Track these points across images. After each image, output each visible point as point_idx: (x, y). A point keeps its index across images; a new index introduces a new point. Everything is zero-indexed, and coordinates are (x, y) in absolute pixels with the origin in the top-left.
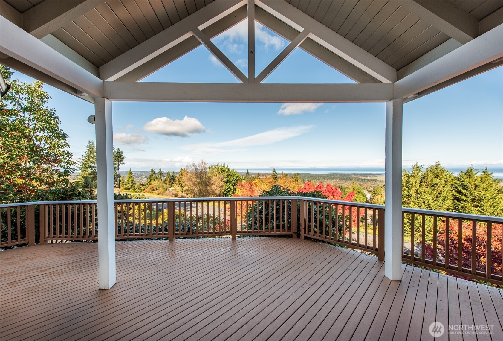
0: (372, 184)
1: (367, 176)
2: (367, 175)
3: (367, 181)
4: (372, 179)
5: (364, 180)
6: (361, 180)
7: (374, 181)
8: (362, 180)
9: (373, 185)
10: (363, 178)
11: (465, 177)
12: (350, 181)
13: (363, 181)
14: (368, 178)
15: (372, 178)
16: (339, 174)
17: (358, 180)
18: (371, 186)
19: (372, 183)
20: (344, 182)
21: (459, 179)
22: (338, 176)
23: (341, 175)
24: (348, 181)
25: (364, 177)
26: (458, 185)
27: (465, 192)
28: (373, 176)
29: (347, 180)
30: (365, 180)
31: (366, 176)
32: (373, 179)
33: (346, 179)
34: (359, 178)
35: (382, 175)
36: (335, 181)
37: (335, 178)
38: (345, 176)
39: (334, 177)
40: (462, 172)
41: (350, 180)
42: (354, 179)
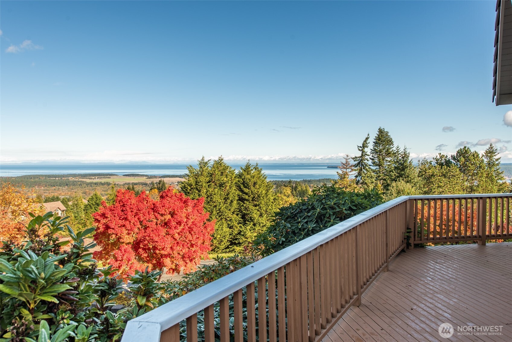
0: (103, 191)
1: (96, 178)
2: (95, 176)
3: (95, 185)
4: (103, 182)
5: (90, 184)
6: (85, 185)
7: (106, 186)
8: (88, 184)
9: (105, 191)
10: (88, 181)
11: (245, 174)
12: (66, 187)
13: (89, 186)
14: (97, 180)
15: (103, 180)
16: (46, 176)
17: (81, 184)
18: (102, 193)
19: (103, 189)
20: (55, 190)
21: (240, 176)
22: (43, 179)
23: (49, 176)
24: (64, 188)
25: (90, 179)
26: (241, 183)
27: (246, 190)
28: (103, 178)
29: (60, 186)
30: (92, 185)
31: (93, 177)
32: (105, 182)
33: (58, 184)
34: (83, 182)
35: (116, 175)
36: (37, 188)
37: (39, 184)
38: (57, 179)
39: (35, 182)
40: (242, 169)
41: (67, 185)
42: (74, 184)
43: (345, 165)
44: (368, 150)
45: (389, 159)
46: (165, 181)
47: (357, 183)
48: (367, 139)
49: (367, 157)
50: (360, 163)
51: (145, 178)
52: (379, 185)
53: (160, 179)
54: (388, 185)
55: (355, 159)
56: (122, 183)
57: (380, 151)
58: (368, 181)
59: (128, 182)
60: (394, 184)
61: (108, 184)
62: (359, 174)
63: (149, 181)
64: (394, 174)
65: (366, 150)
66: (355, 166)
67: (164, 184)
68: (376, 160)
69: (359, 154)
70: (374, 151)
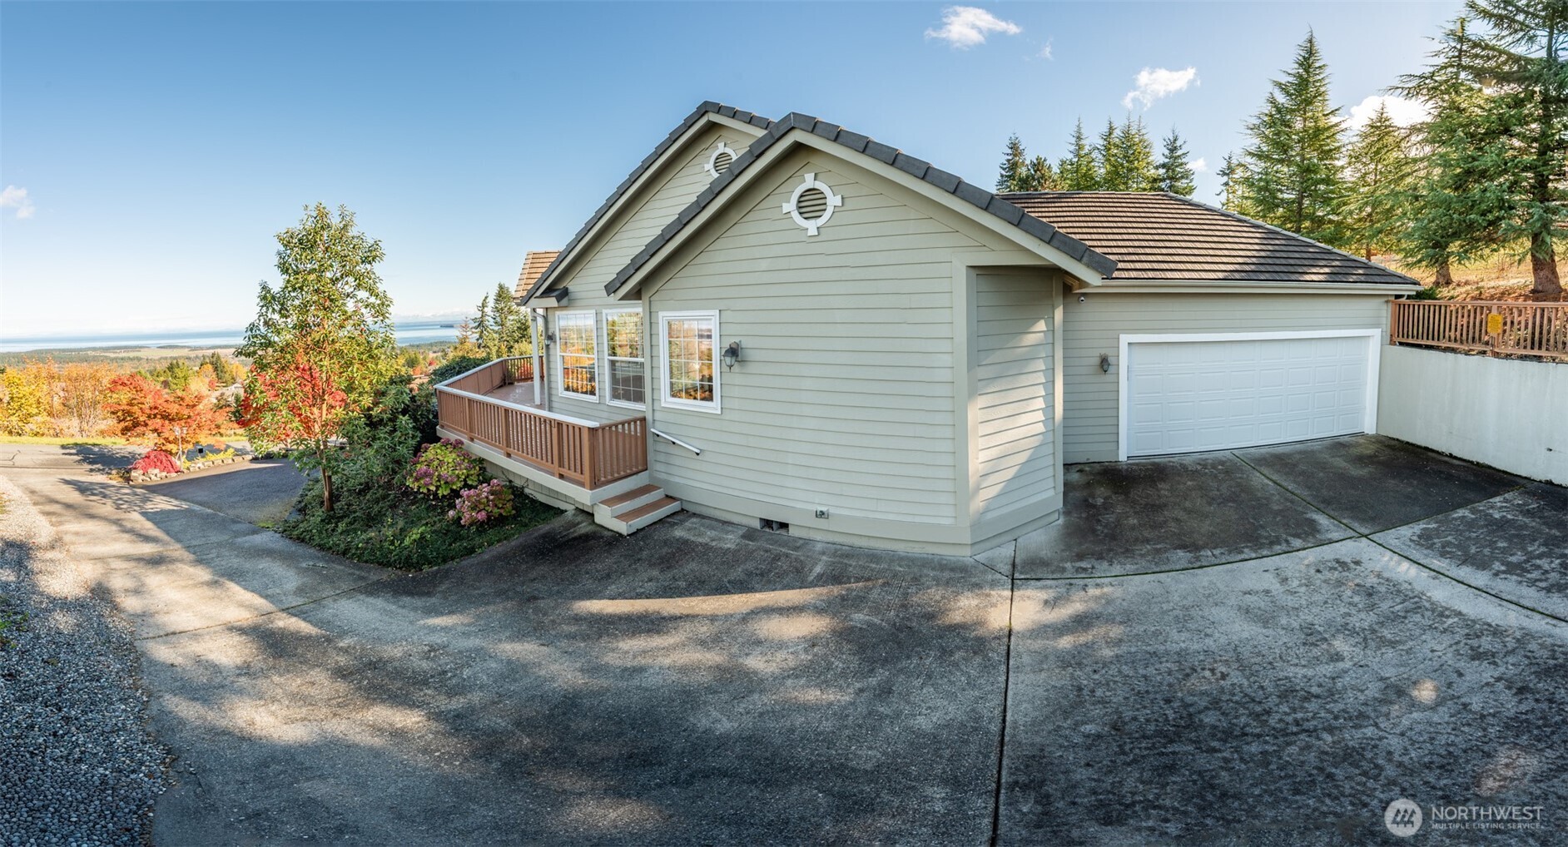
1: (121, 352)
3: (123, 361)
4: (131, 357)
7: (136, 361)
8: (112, 360)
10: (112, 355)
13: (114, 361)
14: (123, 354)
15: (131, 355)
25: (114, 352)
28: (131, 351)
31: (118, 351)
32: (134, 357)
34: (106, 356)
42: (95, 359)
43: (465, 327)
44: (488, 310)
45: (511, 318)
46: (222, 355)
47: (479, 347)
48: (486, 298)
49: (487, 318)
50: (481, 324)
51: (187, 350)
52: (503, 347)
53: (212, 351)
54: (512, 347)
55: (474, 320)
56: (156, 358)
57: (502, 309)
58: (490, 344)
59: (164, 355)
60: (516, 345)
61: (139, 359)
62: (481, 337)
63: (192, 354)
64: (517, 335)
65: (486, 310)
66: (476, 328)
67: (219, 357)
68: (498, 319)
69: (479, 314)
70: (496, 309)
